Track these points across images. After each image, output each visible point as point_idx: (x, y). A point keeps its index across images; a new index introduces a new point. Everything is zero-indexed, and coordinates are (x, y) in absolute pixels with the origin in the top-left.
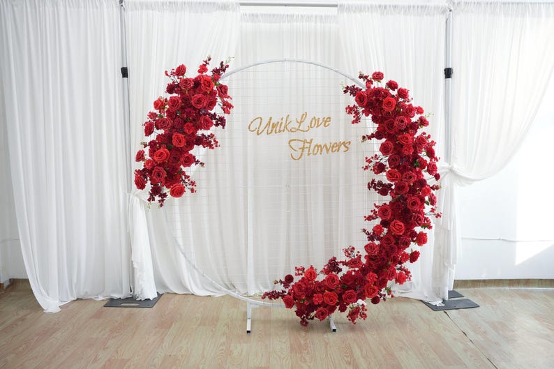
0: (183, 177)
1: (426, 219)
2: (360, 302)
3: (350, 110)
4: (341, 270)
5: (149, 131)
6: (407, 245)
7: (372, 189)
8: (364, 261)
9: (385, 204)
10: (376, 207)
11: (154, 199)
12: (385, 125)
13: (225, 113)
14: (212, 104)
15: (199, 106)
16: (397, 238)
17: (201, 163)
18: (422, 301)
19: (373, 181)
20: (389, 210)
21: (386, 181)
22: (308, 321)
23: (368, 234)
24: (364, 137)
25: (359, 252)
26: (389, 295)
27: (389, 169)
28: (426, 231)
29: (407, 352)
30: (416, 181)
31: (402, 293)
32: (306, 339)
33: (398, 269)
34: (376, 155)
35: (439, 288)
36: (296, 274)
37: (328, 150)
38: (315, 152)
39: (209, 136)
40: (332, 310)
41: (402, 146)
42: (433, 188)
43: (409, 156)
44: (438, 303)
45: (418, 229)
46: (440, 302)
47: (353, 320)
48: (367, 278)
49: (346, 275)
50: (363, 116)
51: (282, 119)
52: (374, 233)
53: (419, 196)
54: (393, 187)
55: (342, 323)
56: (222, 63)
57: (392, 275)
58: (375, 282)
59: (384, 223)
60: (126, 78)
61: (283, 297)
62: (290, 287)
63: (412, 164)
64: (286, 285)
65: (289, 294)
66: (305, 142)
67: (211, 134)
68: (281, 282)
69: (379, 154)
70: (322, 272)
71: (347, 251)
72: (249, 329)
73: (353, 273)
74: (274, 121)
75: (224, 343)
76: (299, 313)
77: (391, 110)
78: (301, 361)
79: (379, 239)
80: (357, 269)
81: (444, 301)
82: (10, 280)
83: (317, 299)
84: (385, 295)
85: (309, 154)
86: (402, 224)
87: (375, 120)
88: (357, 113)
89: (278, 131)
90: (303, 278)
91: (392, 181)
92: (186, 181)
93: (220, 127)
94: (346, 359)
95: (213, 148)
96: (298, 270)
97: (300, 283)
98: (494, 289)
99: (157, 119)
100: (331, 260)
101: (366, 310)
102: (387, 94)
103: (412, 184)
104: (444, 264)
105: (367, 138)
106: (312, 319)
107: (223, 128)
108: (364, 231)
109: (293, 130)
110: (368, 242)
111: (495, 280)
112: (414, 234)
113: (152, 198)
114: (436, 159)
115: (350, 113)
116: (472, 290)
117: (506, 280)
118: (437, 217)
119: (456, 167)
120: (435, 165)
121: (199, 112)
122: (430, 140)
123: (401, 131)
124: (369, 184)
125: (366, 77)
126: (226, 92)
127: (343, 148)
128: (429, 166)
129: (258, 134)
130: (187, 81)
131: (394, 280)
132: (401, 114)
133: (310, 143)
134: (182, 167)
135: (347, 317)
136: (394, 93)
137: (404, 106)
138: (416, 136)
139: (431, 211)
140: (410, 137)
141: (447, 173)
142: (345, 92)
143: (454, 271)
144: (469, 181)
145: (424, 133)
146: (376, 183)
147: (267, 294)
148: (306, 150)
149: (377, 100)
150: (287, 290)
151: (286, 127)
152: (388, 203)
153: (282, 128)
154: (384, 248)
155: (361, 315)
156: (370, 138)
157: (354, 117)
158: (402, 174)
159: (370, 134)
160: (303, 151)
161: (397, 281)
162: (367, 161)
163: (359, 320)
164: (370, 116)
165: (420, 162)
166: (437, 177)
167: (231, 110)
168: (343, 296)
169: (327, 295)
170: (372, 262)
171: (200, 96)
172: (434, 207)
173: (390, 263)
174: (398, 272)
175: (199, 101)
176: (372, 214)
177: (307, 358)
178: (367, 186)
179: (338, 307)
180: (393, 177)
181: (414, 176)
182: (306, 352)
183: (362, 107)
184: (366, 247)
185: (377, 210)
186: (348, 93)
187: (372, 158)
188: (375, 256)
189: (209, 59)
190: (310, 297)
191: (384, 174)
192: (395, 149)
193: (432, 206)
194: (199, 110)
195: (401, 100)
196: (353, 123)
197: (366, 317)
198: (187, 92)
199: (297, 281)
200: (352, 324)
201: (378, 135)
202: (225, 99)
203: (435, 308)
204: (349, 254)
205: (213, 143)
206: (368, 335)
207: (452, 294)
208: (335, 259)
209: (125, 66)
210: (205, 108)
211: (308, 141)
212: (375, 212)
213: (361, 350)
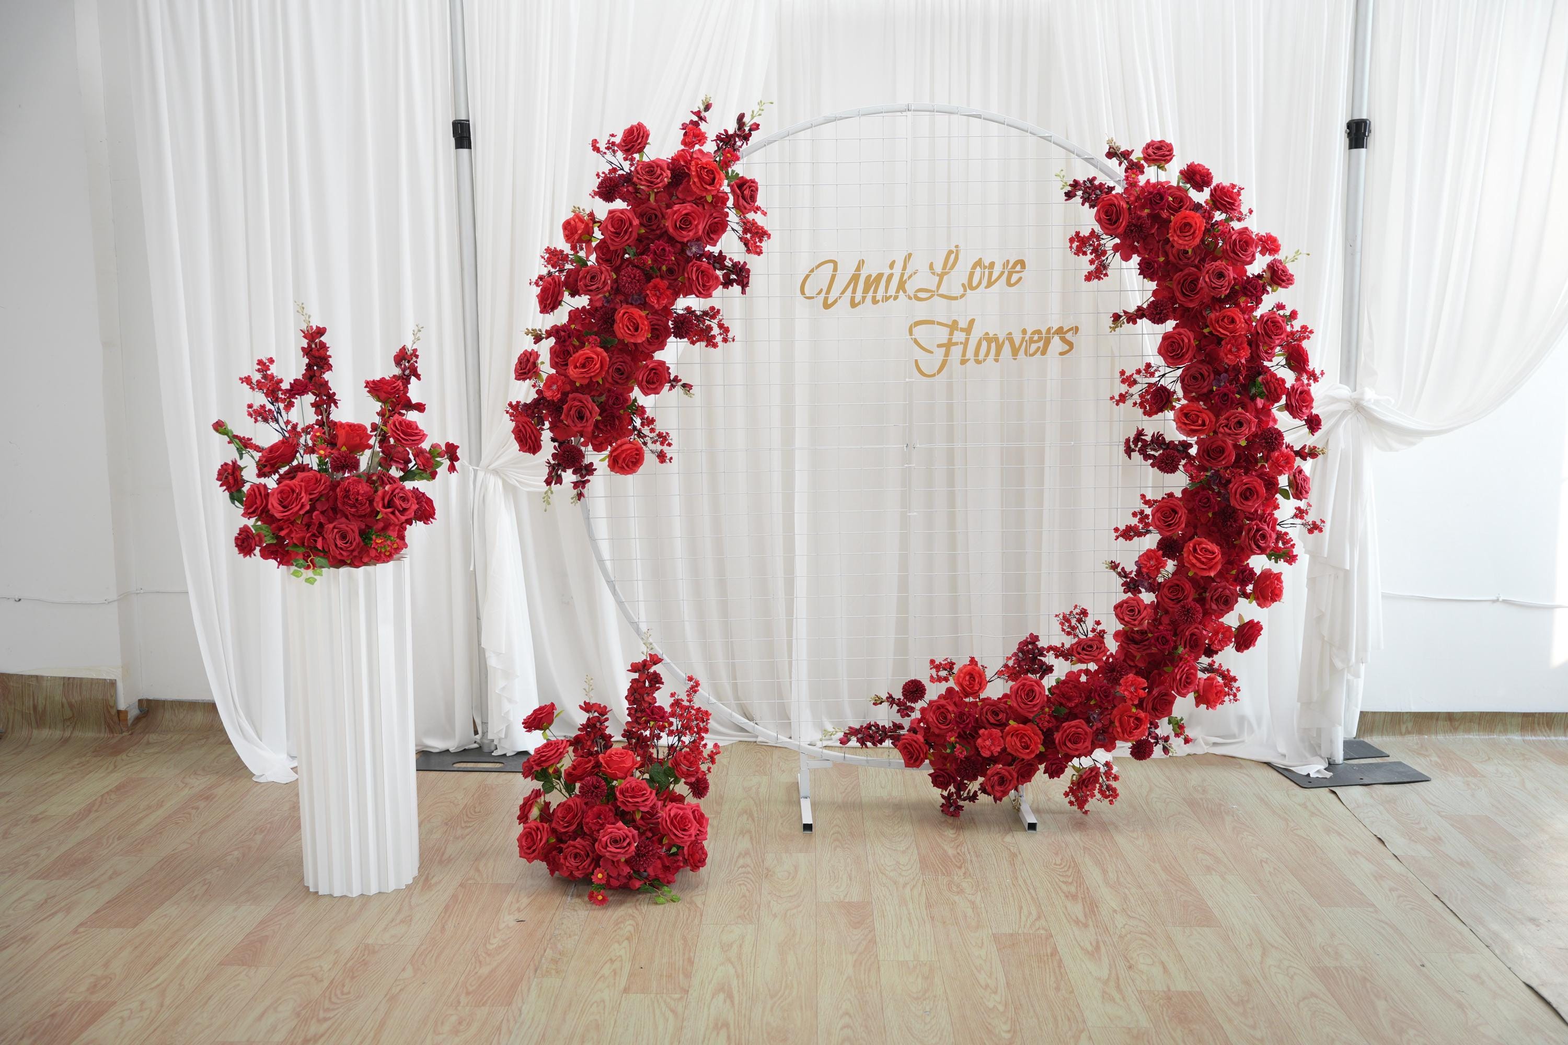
0: (638, 422)
1: (1281, 536)
2: (1101, 756)
3: (1081, 243)
4: (1050, 669)
5: (549, 302)
6: (1228, 604)
7: (1136, 455)
8: (1112, 646)
9: (1171, 495)
10: (1147, 502)
11: (559, 480)
12: (1173, 285)
13: (748, 251)
14: (718, 228)
15: (687, 236)
16: (1202, 585)
17: (684, 386)
18: (1269, 764)
19: (1140, 434)
20: (1183, 514)
21: (1174, 435)
22: (961, 803)
23: (1124, 574)
24: (1116, 317)
25: (1098, 623)
26: (1177, 735)
27: (1184, 402)
28: (1280, 567)
29: (1223, 879)
30: (1255, 435)
31: (1215, 744)
32: (961, 844)
33: (1204, 670)
34: (1149, 365)
35: (1319, 731)
36: (932, 679)
37: (1015, 352)
38: (981, 357)
39: (705, 313)
40: (1026, 774)
41: (1219, 341)
42: (1303, 454)
43: (1236, 369)
44: (1316, 769)
45: (1258, 563)
46: (1322, 766)
47: (1081, 803)
48: (1120, 691)
49: (1064, 682)
50: (1115, 261)
51: (892, 266)
52: (1139, 572)
53: (1261, 476)
54: (1193, 451)
55: (1053, 812)
56: (741, 118)
57: (1186, 684)
58: (1141, 701)
59: (1168, 547)
60: (464, 152)
61: (896, 740)
62: (916, 715)
63: (1245, 389)
64: (905, 711)
65: (912, 730)
66: (953, 326)
67: (712, 308)
68: (891, 700)
69: (1157, 361)
70: (1000, 673)
71: (1066, 619)
72: (807, 820)
73: (1083, 678)
74: (870, 270)
75: (747, 853)
76: (939, 780)
77: (1189, 244)
78: (950, 890)
79: (1150, 589)
80: (1093, 667)
81: (1331, 766)
82: (140, 701)
83: (988, 743)
84: (1166, 739)
85: (964, 362)
86: (1216, 549)
87: (1146, 270)
88: (1099, 253)
89: (879, 297)
90: (950, 690)
91: (1190, 433)
92: (646, 431)
93: (736, 288)
94: (1064, 887)
95: (715, 346)
96: (938, 667)
97: (943, 702)
98: (1476, 738)
99: (568, 266)
100: (1025, 643)
101: (1116, 778)
102: (1181, 199)
103: (1243, 443)
104: (1332, 665)
105: (1124, 319)
106: (973, 798)
107: (743, 292)
108: (1114, 566)
109: (922, 295)
110: (1122, 596)
111: (1482, 714)
112: (1247, 575)
113: (553, 478)
114: (1313, 376)
115: (1079, 251)
116: (1413, 740)
117: (1513, 715)
118: (1311, 531)
119: (1370, 396)
120: (1308, 393)
121: (683, 251)
122: (1297, 325)
123: (1218, 302)
124: (1128, 441)
125: (1126, 155)
126: (753, 198)
127: (1056, 344)
128: (1291, 393)
129: (827, 306)
130: (652, 168)
131: (1191, 696)
132: (1218, 253)
133: (968, 330)
134: (636, 393)
135: (1066, 794)
136: (1201, 197)
137: (1226, 234)
138: (1258, 313)
139: (1296, 516)
140: (1240, 317)
141: (1345, 413)
142: (1069, 195)
143: (1360, 684)
144: (1407, 435)
145: (1281, 307)
146: (1148, 438)
147: (853, 732)
148: (956, 351)
149: (1155, 217)
150: (906, 723)
151: (901, 286)
152: (1178, 494)
153: (892, 291)
154: (1167, 612)
155: (1101, 792)
156: (1132, 318)
157: (1092, 262)
158: (1217, 416)
159: (1132, 309)
160: (947, 354)
161: (1199, 701)
162: (1123, 381)
163: (1095, 803)
164: (1136, 259)
165: (1266, 383)
166: (1314, 424)
167: (764, 245)
168: (1057, 736)
169: (1015, 733)
170: (1133, 648)
171: (688, 207)
172: (1302, 504)
173: (1181, 650)
174: (1202, 675)
175: (686, 221)
176: (1134, 521)
177: (964, 885)
178: (1122, 448)
179: (1042, 767)
180: (1194, 422)
181: (1249, 422)
182: (961, 872)
183: (1112, 235)
184: (1118, 608)
185: (1148, 511)
186: (1078, 200)
187: (1138, 372)
188: (1143, 632)
189: (708, 107)
190: (968, 736)
191: (1170, 415)
192: (1199, 348)
193: (1298, 503)
194: (685, 246)
195: (1219, 216)
196: (1088, 278)
197: (1115, 795)
198: (652, 198)
199: (935, 698)
200: (1079, 813)
201: (1155, 313)
202: (751, 216)
203: (1305, 782)
204: (1074, 628)
205: (716, 331)
206: (1120, 839)
207: (1354, 748)
208: (1034, 639)
209: (463, 117)
210: (698, 239)
211: (963, 324)
212: (1143, 517)
213: (1104, 872)
